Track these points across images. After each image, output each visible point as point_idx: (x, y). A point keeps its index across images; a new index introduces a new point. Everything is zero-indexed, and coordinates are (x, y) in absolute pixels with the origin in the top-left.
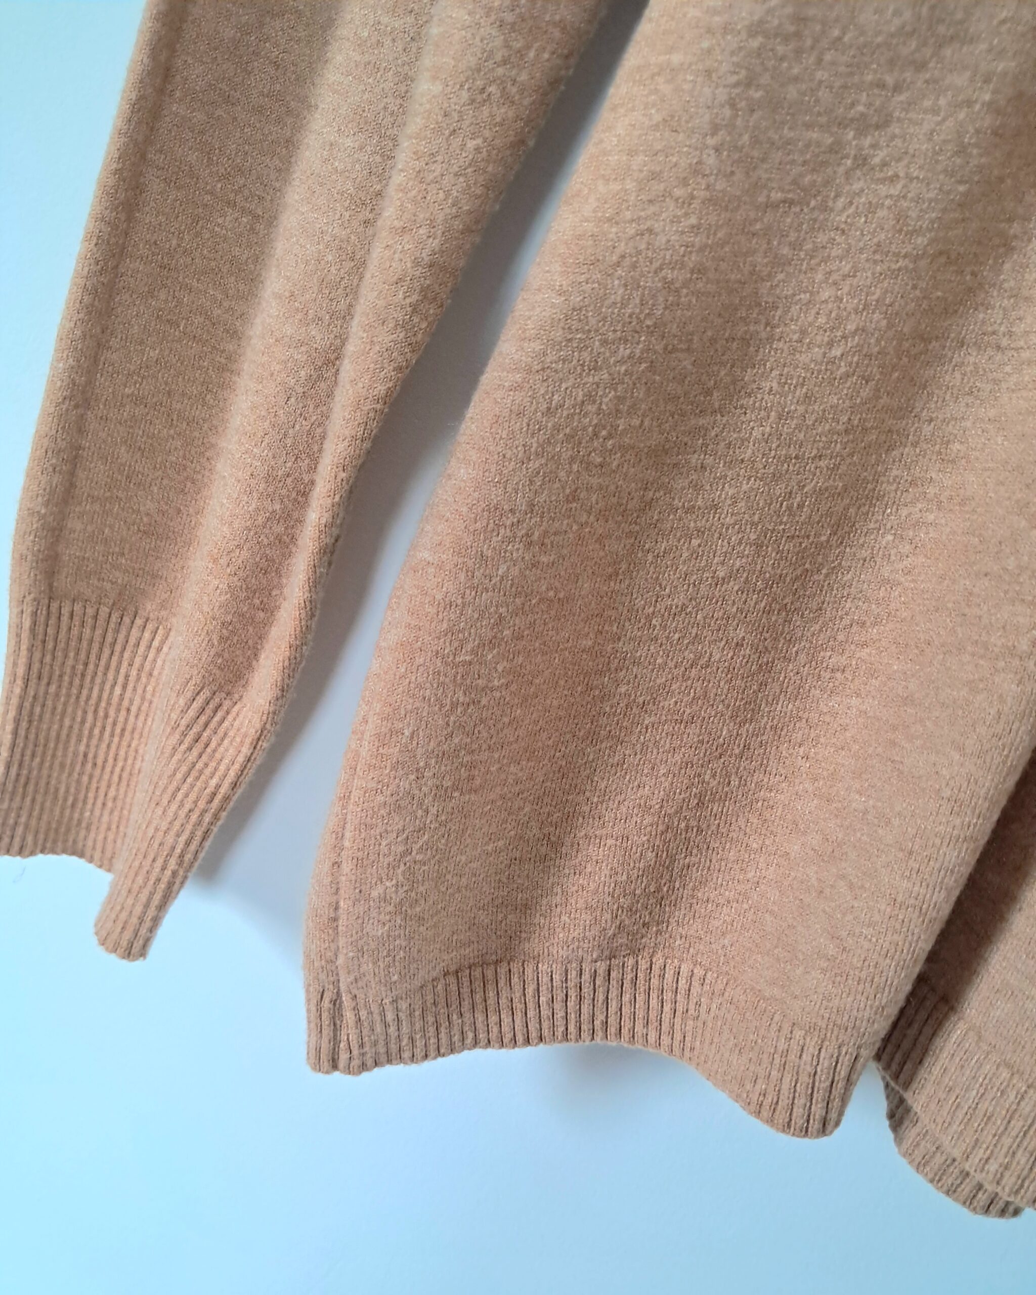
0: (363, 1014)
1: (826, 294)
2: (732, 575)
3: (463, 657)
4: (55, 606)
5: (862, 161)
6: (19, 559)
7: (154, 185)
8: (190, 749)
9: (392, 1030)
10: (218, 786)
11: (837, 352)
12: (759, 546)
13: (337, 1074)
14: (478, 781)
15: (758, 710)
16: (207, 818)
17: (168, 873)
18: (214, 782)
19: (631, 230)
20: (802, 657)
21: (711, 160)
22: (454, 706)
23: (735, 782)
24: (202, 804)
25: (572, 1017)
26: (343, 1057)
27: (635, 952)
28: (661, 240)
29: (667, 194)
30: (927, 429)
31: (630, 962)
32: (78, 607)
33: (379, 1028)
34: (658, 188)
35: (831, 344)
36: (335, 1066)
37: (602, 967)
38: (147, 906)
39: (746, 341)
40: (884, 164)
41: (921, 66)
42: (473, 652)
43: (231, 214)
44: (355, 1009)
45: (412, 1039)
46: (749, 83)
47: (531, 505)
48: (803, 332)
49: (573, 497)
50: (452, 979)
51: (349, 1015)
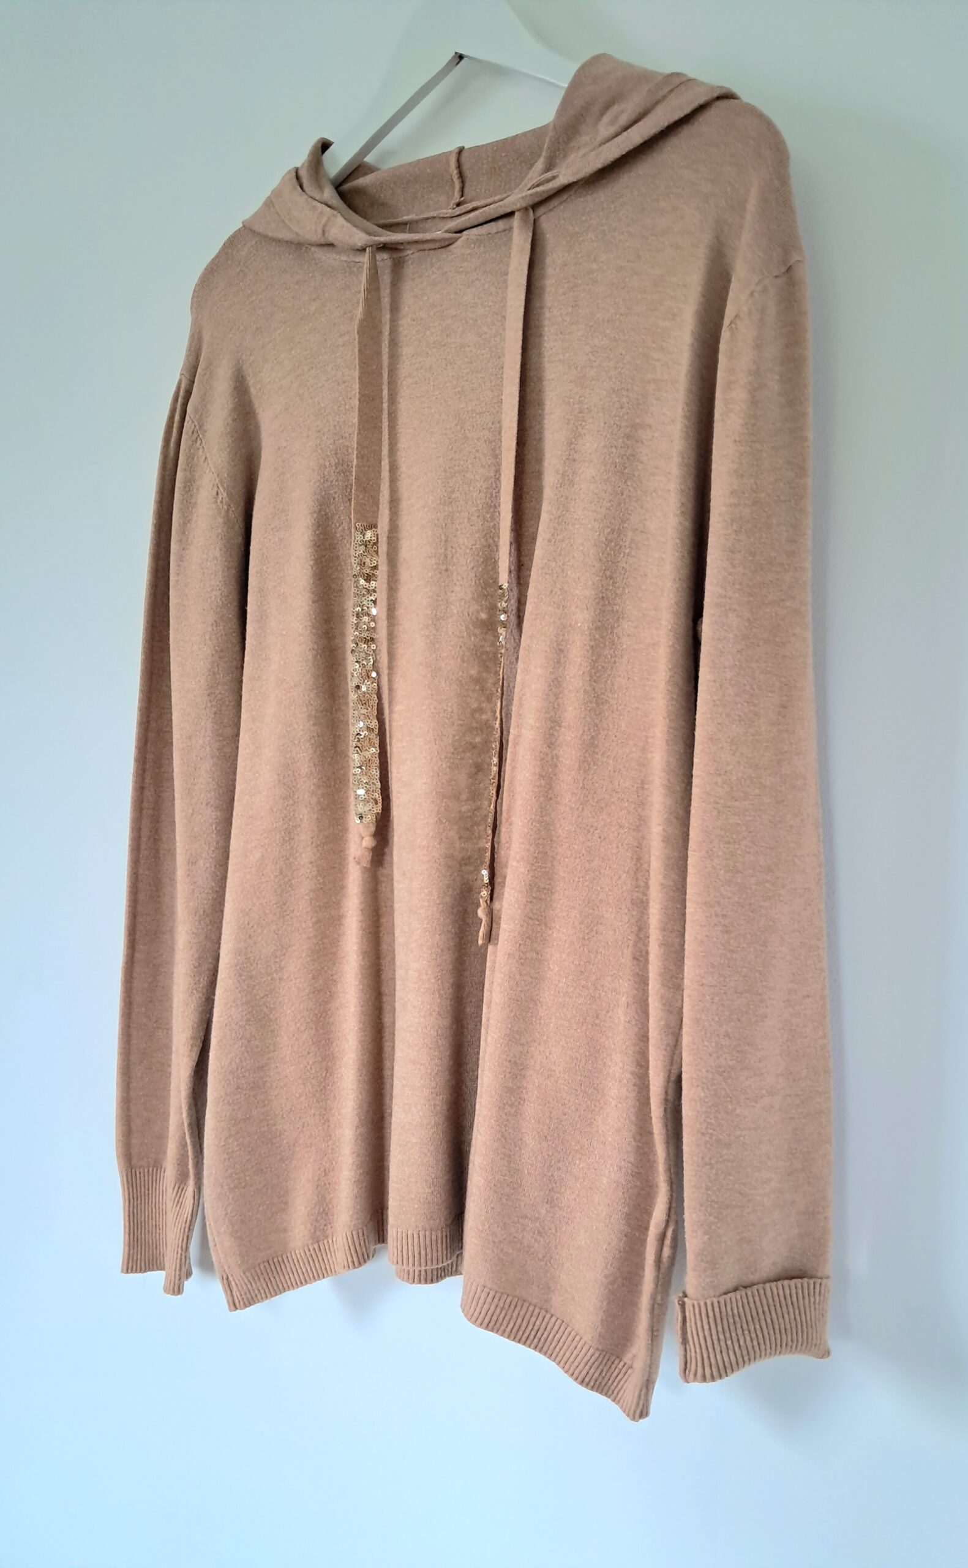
0: (237, 1282)
1: (289, 1011)
2: (300, 1096)
3: (222, 1144)
4: (133, 1171)
5: (280, 979)
6: (118, 1157)
7: (134, 1033)
8: (176, 1206)
9: (249, 1286)
10: (187, 1218)
11: (298, 1025)
12: (304, 1084)
13: (238, 1311)
14: (243, 1184)
15: (330, 1136)
16: (187, 1230)
17: (179, 1255)
18: (185, 1216)
19: (226, 1017)
20: (336, 1114)
21: (239, 995)
22: (225, 1160)
23: (334, 1163)
24: (183, 1225)
25: (313, 1269)
26: (237, 1305)
27: (327, 1237)
28: (234, 1017)
29: (231, 1006)
30: (340, 1034)
31: (325, 1242)
32: (141, 1170)
33: (245, 1287)
34: (228, 1006)
35: (296, 1023)
36: (236, 1308)
37: (316, 1246)
38: (175, 1270)
39: (272, 1031)
40: (288, 978)
41: (284, 955)
42: (225, 1141)
43: (160, 1031)
44: (234, 1280)
45: (259, 1290)
46: (241, 975)
47: (226, 1094)
48: (287, 1023)
49: (238, 1088)
50: (266, 1264)
51: (233, 1283)
